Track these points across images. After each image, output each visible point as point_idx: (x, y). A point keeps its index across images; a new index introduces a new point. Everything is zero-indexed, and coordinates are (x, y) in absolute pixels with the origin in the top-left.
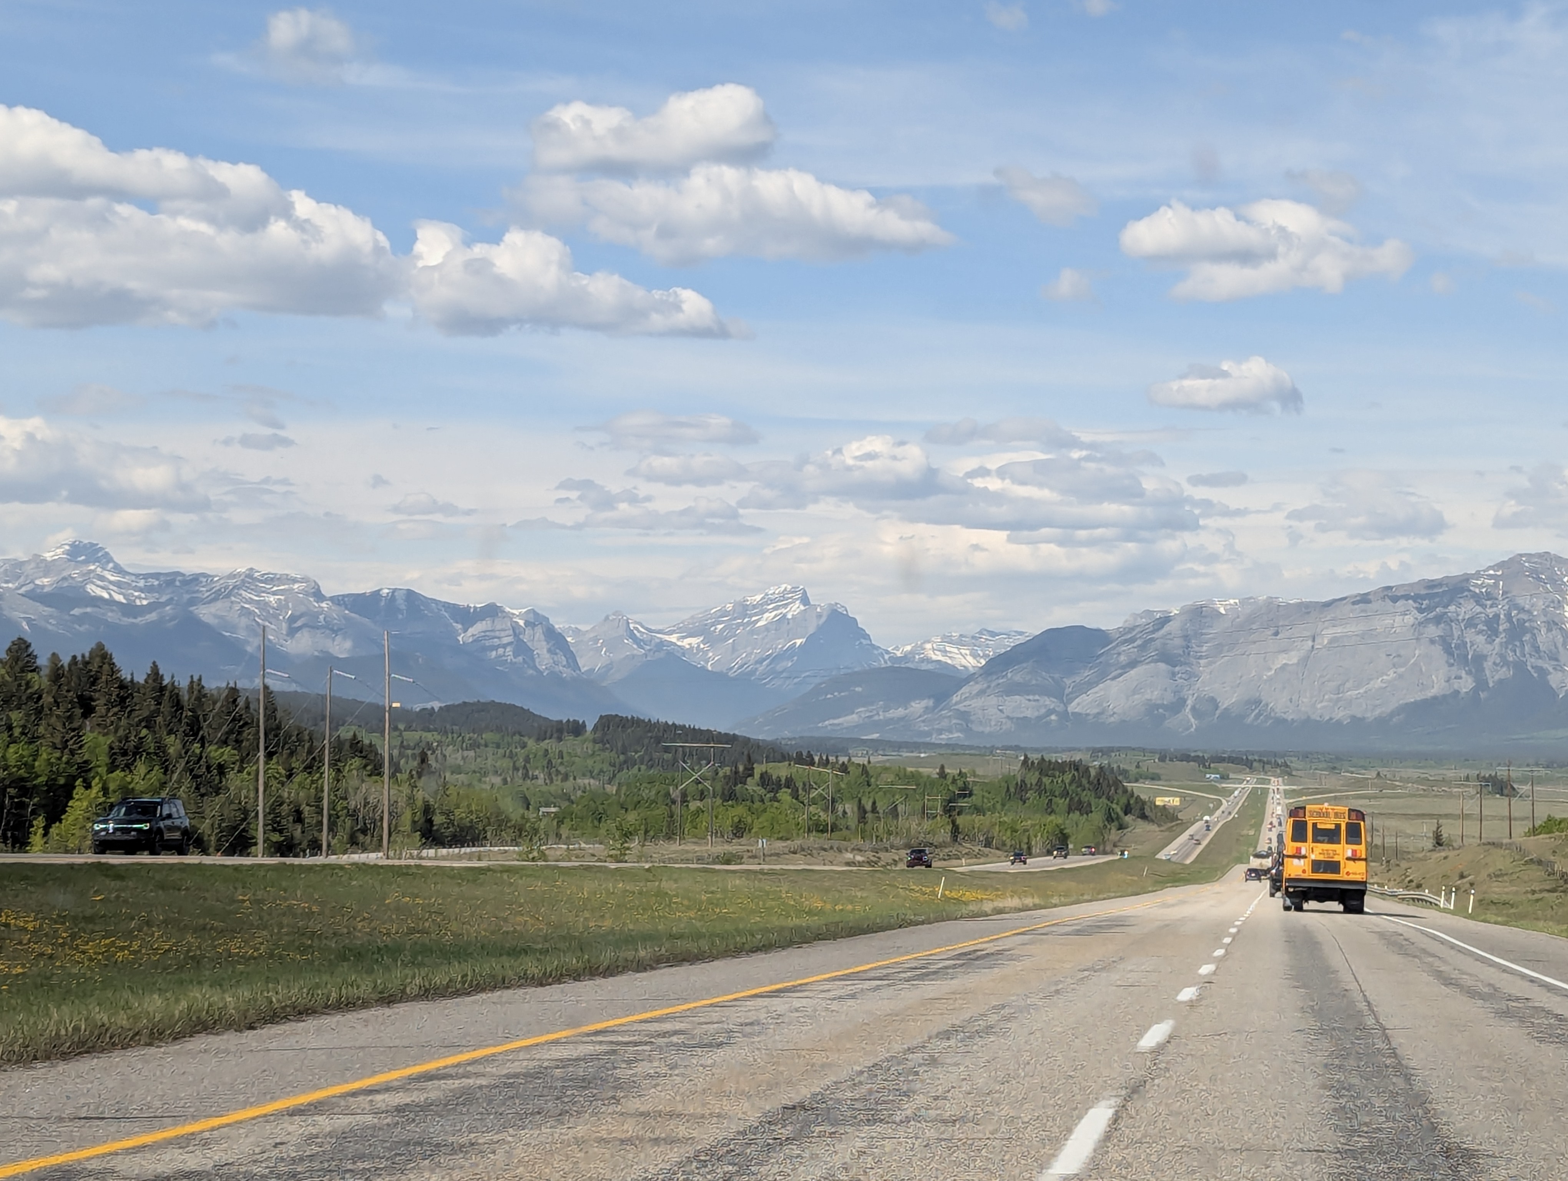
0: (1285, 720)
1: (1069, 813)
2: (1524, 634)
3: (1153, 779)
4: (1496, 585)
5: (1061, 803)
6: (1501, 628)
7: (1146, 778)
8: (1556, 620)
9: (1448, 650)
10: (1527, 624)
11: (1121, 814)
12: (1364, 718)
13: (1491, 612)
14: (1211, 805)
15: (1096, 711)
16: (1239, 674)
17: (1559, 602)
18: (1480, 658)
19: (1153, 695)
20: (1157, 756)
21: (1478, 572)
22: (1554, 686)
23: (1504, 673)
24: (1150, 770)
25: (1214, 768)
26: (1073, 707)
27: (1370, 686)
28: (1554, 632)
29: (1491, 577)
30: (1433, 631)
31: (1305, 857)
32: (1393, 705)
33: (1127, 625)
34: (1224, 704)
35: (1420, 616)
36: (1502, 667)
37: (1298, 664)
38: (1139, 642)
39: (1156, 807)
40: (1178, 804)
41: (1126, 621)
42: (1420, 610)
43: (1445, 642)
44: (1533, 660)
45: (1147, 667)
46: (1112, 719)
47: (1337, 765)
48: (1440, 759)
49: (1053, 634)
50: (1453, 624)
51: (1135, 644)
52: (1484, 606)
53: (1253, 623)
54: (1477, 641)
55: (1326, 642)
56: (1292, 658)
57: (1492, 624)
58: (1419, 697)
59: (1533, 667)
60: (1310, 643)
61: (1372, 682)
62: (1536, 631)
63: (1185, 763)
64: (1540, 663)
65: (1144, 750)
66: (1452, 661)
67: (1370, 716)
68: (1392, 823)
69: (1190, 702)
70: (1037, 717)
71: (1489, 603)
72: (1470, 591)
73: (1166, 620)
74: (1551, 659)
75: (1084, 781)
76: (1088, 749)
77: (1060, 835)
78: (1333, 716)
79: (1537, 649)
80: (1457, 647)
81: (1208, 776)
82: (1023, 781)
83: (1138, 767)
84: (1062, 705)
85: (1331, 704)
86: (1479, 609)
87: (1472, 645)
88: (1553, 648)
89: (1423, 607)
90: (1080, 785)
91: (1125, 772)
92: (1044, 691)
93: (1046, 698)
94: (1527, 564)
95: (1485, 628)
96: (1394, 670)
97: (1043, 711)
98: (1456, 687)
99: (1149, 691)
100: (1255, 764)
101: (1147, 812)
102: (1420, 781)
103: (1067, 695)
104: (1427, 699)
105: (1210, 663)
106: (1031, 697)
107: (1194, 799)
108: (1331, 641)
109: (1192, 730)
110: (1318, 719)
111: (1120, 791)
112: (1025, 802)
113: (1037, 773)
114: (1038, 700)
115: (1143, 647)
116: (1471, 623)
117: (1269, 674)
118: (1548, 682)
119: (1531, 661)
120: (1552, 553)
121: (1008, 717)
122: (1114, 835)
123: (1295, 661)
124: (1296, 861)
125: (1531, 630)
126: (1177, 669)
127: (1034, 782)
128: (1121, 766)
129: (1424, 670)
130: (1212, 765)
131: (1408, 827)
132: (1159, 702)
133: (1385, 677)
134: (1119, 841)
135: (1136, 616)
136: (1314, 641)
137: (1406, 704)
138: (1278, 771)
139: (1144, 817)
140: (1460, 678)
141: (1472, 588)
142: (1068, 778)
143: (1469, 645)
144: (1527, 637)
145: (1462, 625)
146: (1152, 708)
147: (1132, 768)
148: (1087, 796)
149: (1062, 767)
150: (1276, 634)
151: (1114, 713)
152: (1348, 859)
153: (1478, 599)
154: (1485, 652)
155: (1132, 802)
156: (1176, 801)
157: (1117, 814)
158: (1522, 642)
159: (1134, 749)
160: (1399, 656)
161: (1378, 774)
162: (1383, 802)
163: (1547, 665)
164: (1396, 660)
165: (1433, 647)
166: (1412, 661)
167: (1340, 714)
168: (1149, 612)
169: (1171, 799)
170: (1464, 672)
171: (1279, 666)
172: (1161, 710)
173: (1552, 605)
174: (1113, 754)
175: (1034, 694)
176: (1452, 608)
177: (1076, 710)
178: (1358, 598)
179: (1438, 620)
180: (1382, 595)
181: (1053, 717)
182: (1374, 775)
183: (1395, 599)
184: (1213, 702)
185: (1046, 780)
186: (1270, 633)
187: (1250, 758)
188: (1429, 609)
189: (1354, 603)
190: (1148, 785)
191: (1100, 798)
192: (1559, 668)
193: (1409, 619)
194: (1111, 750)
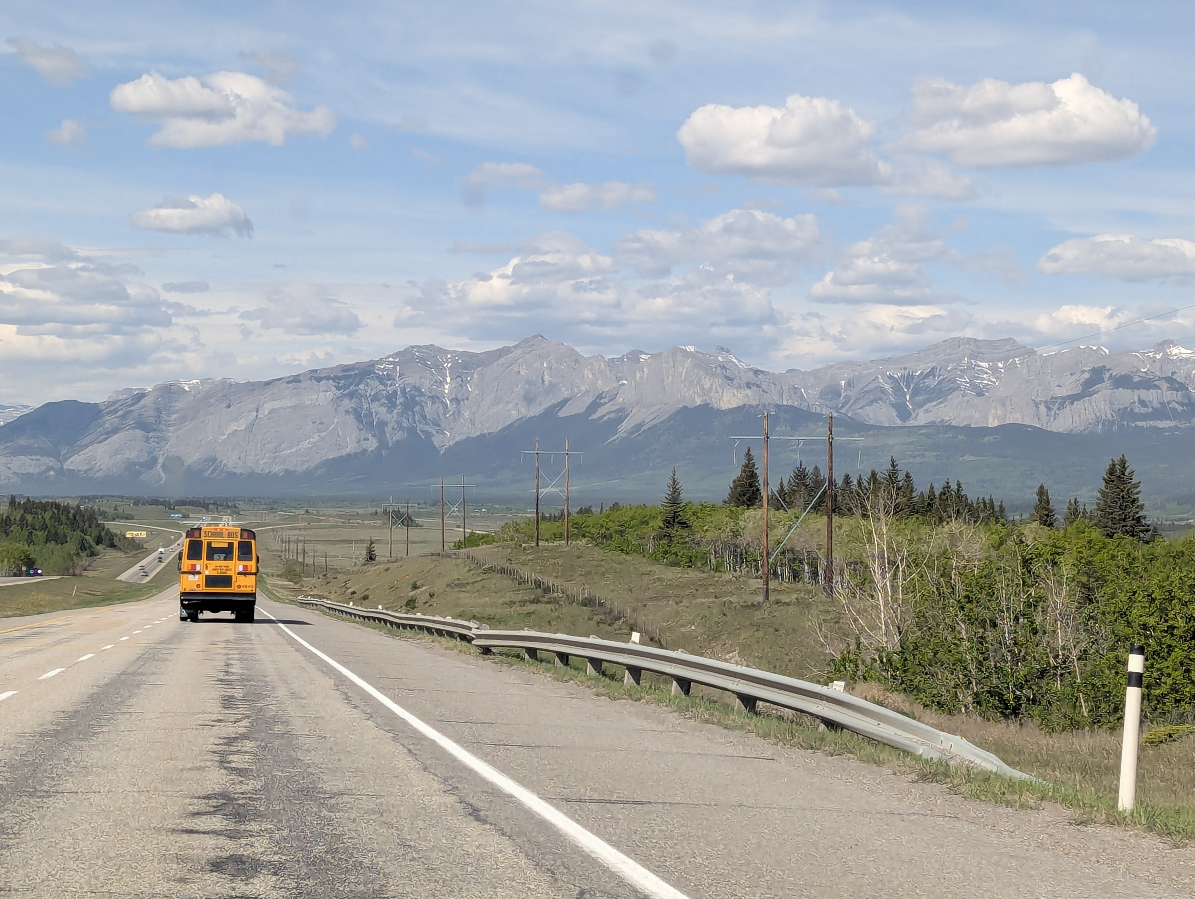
0: (234, 474)
1: (46, 543)
2: (415, 407)
3: (127, 519)
4: (394, 369)
5: (40, 535)
6: (398, 402)
7: (122, 518)
8: (439, 395)
9: (359, 418)
10: (417, 399)
11: (93, 544)
12: (295, 471)
13: (390, 389)
14: (173, 537)
15: (85, 468)
16: (200, 438)
17: (441, 382)
18: (382, 424)
19: (131, 455)
20: (133, 501)
21: (381, 359)
22: (437, 446)
23: (400, 436)
24: (126, 512)
25: (177, 509)
26: (67, 465)
27: (300, 447)
28: (437, 405)
29: (391, 363)
30: (347, 404)
31: (199, 573)
33: (111, 400)
34: (188, 461)
35: (338, 393)
36: (399, 430)
37: (245, 430)
38: (120, 413)
39: (125, 538)
40: (145, 536)
41: (110, 397)
42: (338, 389)
43: (356, 413)
44: (421, 426)
45: (127, 433)
46: (98, 474)
47: (275, 507)
48: (353, 501)
49: (50, 406)
50: (363, 399)
51: (117, 415)
52: (385, 385)
53: (211, 398)
54: (380, 411)
55: (267, 412)
56: (241, 425)
57: (391, 398)
58: (337, 455)
59: (421, 431)
60: (255, 413)
61: (301, 444)
62: (424, 404)
63: (154, 506)
64: (426, 428)
65: (122, 497)
66: (362, 427)
67: (300, 469)
69: (161, 460)
70: (38, 473)
71: (389, 382)
72: (375, 373)
73: (142, 396)
74: (434, 424)
75: (63, 518)
76: (77, 497)
77: (26, 560)
78: (272, 469)
79: (424, 417)
80: (366, 416)
81: (172, 515)
83: (115, 509)
84: (59, 463)
85: (270, 461)
86: (382, 387)
87: (377, 414)
88: (436, 416)
89: (340, 385)
90: (59, 520)
91: (103, 514)
92: (44, 453)
93: (46, 458)
94: (417, 354)
95: (386, 402)
96: (318, 434)
97: (44, 468)
98: (364, 447)
99: (128, 452)
100: (211, 506)
101: (117, 542)
102: (340, 517)
103: (64, 455)
104: (342, 456)
105: (176, 430)
106: (33, 457)
107: (159, 533)
108: (271, 412)
109: (162, 482)
110: (260, 472)
111: (93, 526)
113: (22, 512)
114: (39, 460)
115: (124, 417)
116: (376, 398)
117: (223, 438)
118: (432, 442)
119: (420, 427)
120: (436, 345)
121: (14, 473)
122: (85, 561)
123: (243, 427)
124: (191, 577)
125: (420, 403)
126: (151, 434)
128: (101, 509)
129: (340, 434)
130: (176, 508)
131: (331, 550)
132: (137, 460)
133: (311, 440)
134: (89, 566)
135: (118, 392)
136: (257, 412)
137: (327, 460)
138: (229, 511)
139: (113, 546)
140: (368, 439)
141: (377, 371)
142: (48, 515)
143: (374, 414)
144: (417, 408)
145: (369, 399)
146: (130, 465)
147: (111, 511)
148: (63, 529)
149: (44, 507)
150: (229, 406)
151: (100, 469)
152: (239, 573)
153: (381, 380)
154: (386, 420)
155: (103, 535)
156: (143, 534)
157: (89, 543)
158: (413, 411)
159: (113, 496)
160: (322, 423)
161: (307, 511)
162: (311, 532)
163: (432, 430)
164: (320, 426)
165: (348, 417)
166: (331, 428)
167: (276, 468)
168: (129, 390)
169: (139, 532)
170: (370, 435)
171: (230, 432)
172: (137, 467)
173: (435, 384)
174: (97, 501)
175: (36, 455)
176: (361, 386)
177: (71, 467)
178: (291, 379)
179: (351, 395)
180: (309, 376)
181: (52, 473)
182: (303, 513)
183: (319, 380)
184: (179, 460)
185: (29, 517)
186: (224, 405)
187: (206, 502)
188: (345, 387)
189: (288, 382)
190: (122, 523)
191: (74, 530)
192: (440, 431)
193: (330, 395)
194: (95, 497)
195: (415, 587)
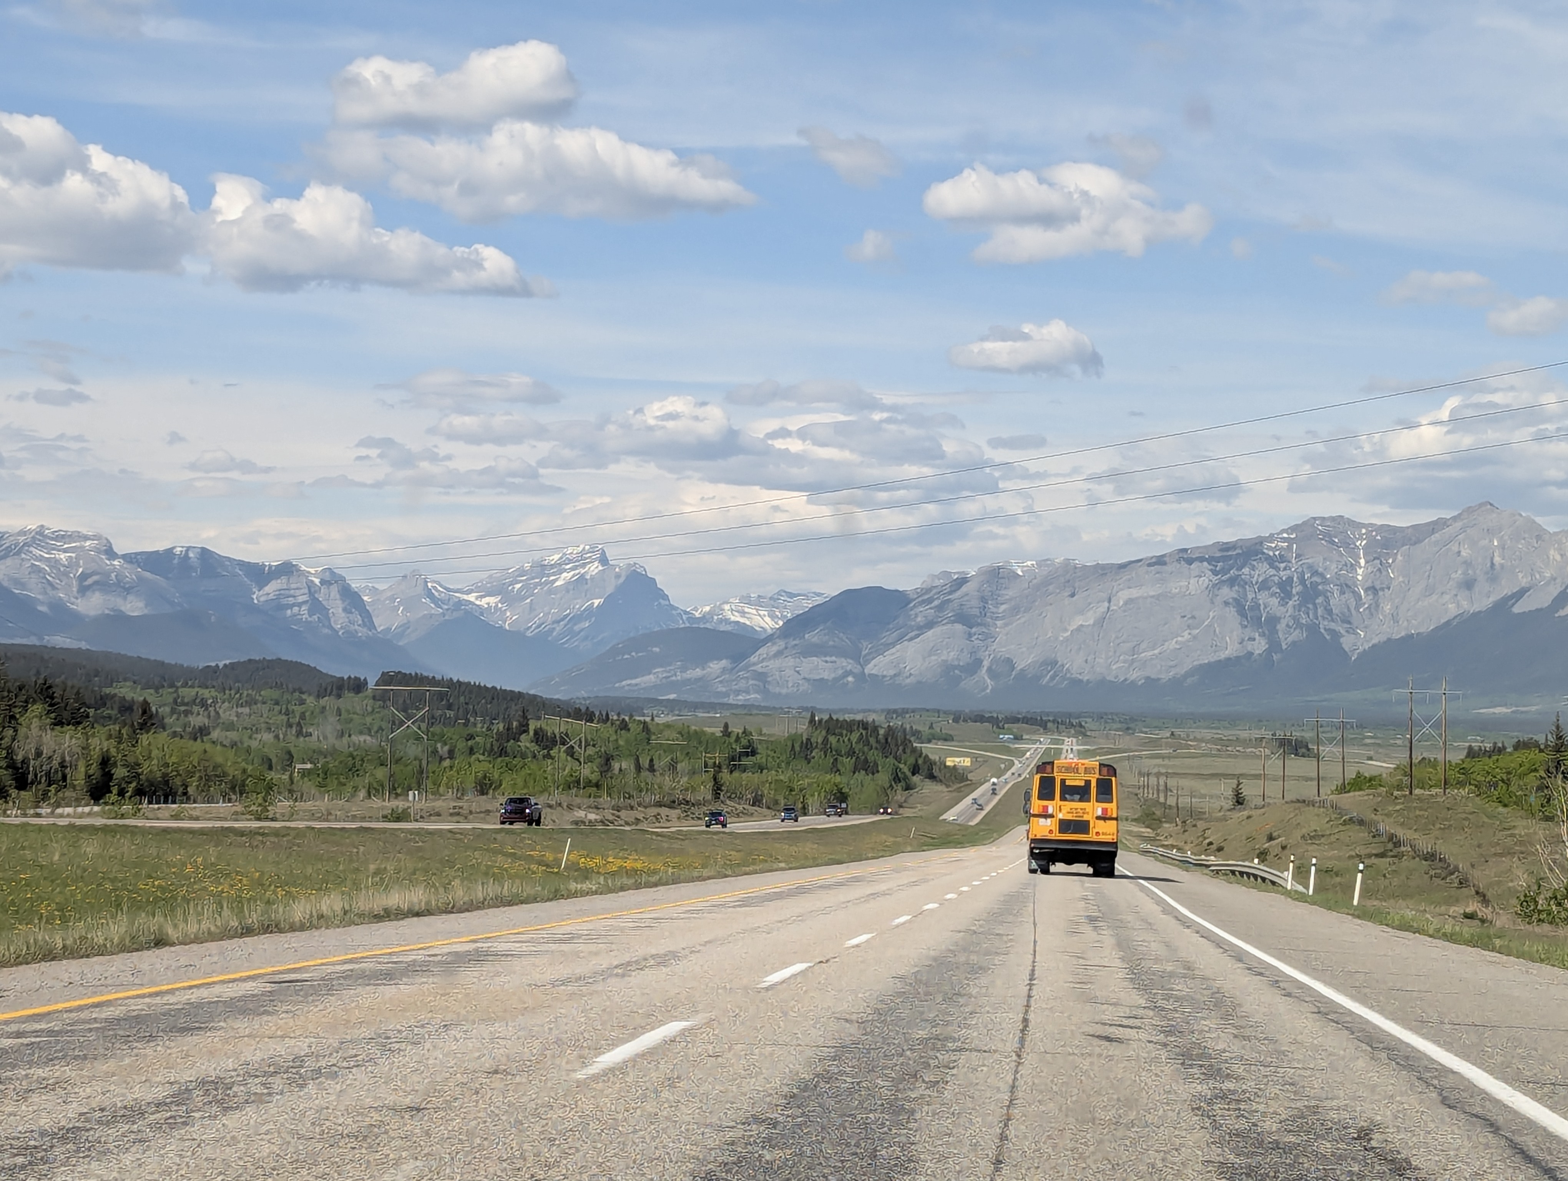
0: (1081, 681)
1: (854, 773)
2: (1317, 597)
3: (946, 740)
4: (1289, 548)
5: (847, 762)
6: (1294, 591)
7: (939, 739)
8: (1349, 583)
9: (1242, 612)
10: (1320, 587)
11: (908, 774)
12: (1159, 679)
13: (1284, 575)
14: (1003, 766)
15: (892, 672)
16: (1036, 635)
17: (1352, 565)
18: (1273, 621)
19: (950, 656)
20: (952, 717)
21: (1272, 535)
22: (1347, 649)
23: (1296, 635)
24: (943, 731)
25: (1009, 729)
26: (870, 669)
27: (1165, 647)
28: (1346, 595)
29: (1284, 540)
30: (1227, 593)
31: (1051, 816)
32: (1187, 666)
33: (924, 586)
34: (1020, 666)
35: (1215, 579)
36: (1295, 629)
37: (1094, 625)
38: (936, 603)
39: (946, 767)
40: (969, 764)
41: (924, 582)
42: (1215, 573)
43: (1239, 605)
44: (1326, 623)
45: (945, 627)
46: (908, 681)
47: (1132, 725)
48: (1233, 720)
49: (849, 595)
50: (1247, 587)
51: (932, 605)
52: (1278, 569)
53: (1050, 584)
54: (1270, 602)
55: (1121, 603)
56: (1088, 619)
57: (1285, 587)
58: (1213, 658)
59: (1325, 629)
60: (1106, 604)
61: (1167, 644)
62: (1329, 594)
63: (978, 724)
64: (1333, 626)
65: (938, 711)
66: (1246, 623)
67: (1165, 677)
68: (1185, 783)
69: (986, 663)
70: (834, 679)
71: (1282, 565)
72: (1264, 553)
73: (962, 581)
74: (1343, 621)
75: (872, 740)
76: (883, 711)
78: (1128, 676)
79: (1330, 612)
80: (1251, 608)
81: (1001, 736)
82: (808, 740)
83: (931, 727)
84: (859, 667)
85: (1126, 665)
86: (1272, 572)
87: (1265, 607)
88: (1346, 610)
89: (1218, 569)
90: (867, 743)
91: (916, 734)
92: (842, 653)
93: (843, 659)
94: (1320, 527)
95: (1278, 591)
96: (1188, 631)
97: (840, 672)
98: (1249, 649)
99: (945, 652)
100: (1050, 725)
101: (936, 772)
102: (1215, 741)
103: (865, 656)
104: (1220, 661)
105: (1006, 625)
106: (828, 659)
107: (986, 760)
108: (1126, 603)
109: (988, 691)
110: (1113, 679)
111: (908, 751)
112: (809, 763)
113: (824, 733)
114: (835, 662)
115: (940, 608)
116: (1264, 586)
117: (1065, 635)
118: (1341, 644)
119: (1324, 624)
120: (1346, 516)
121: (804, 679)
122: (900, 795)
123: (1091, 622)
124: (1042, 820)
125: (1324, 594)
126: (974, 630)
127: (820, 740)
128: (914, 728)
129: (1217, 631)
130: (1006, 726)
131: (1202, 787)
132: (956, 663)
133: (1180, 639)
134: (906, 801)
135: (934, 577)
136: (1109, 602)
137: (1200, 665)
138: (1073, 732)
139: (933, 777)
140: (1254, 640)
141: (1265, 551)
142: (855, 737)
143: (1262, 607)
144: (1320, 600)
145: (1256, 587)
146: (948, 669)
147: (924, 729)
148: (873, 755)
149: (850, 726)
150: (1073, 595)
151: (911, 675)
152: (1098, 818)
153: (1271, 562)
154: (1278, 615)
155: (920, 761)
156: (967, 762)
157: (904, 774)
158: (1315, 605)
159: (928, 710)
160: (1193, 617)
161: (1172, 734)
162: (1177, 762)
163: (1341, 629)
164: (1190, 621)
165: (1227, 609)
166: (1206, 623)
167: (1134, 675)
168: (946, 574)
169: (962, 759)
170: (1257, 634)
171: (1075, 627)
172: (956, 671)
173: (1345, 568)
174: (907, 716)
175: (831, 656)
176: (1246, 570)
177: (873, 672)
178: (1154, 560)
179: (1232, 582)
180: (1177, 557)
181: (850, 679)
182: (1168, 735)
183: (1190, 562)
184: (1009, 663)
185: (833, 739)
186: (1067, 594)
187: (1044, 718)
188: (1224, 571)
189: (1149, 565)
190: (940, 745)
191: (886, 757)
192: (1351, 631)
193: (1204, 581)
194: (905, 711)
195: (1271, 838)
